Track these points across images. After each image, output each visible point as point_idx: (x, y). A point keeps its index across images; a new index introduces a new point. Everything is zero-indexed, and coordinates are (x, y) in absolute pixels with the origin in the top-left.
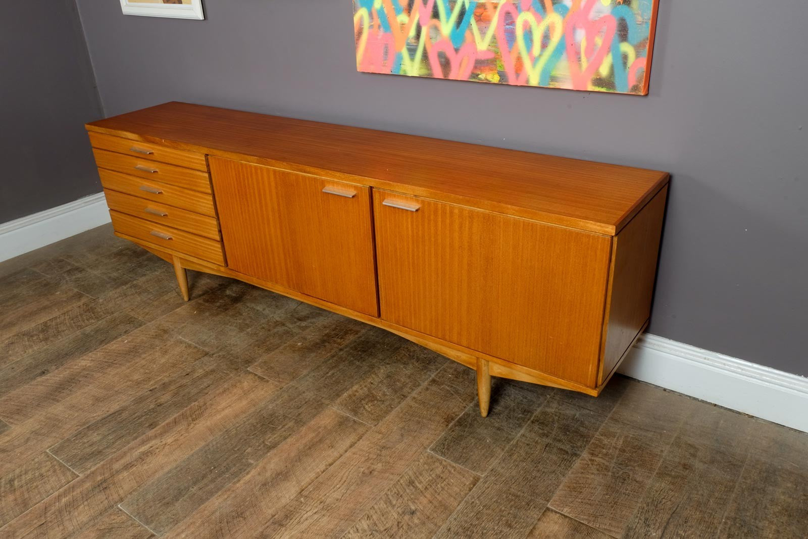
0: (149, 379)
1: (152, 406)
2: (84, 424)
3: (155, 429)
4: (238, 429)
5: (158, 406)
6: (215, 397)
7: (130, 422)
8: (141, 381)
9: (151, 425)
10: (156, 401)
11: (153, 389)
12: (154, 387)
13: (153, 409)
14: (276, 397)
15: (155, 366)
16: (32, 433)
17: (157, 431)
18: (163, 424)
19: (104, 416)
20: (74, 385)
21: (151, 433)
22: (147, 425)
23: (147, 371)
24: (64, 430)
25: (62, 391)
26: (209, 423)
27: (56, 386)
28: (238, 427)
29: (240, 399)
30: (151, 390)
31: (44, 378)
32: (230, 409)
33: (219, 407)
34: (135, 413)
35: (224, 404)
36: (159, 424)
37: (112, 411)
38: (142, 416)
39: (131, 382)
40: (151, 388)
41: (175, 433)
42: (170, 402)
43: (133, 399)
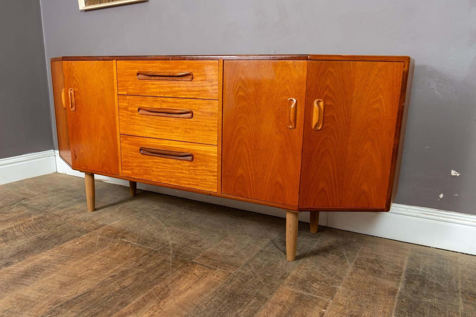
0: (108, 269)
1: (117, 288)
2: (56, 303)
3: (128, 307)
4: (207, 305)
5: (123, 288)
6: (173, 281)
7: (100, 301)
8: (101, 269)
9: (122, 303)
10: (119, 285)
11: (114, 276)
12: (114, 274)
13: (120, 290)
14: (229, 281)
15: (109, 259)
16: (5, 311)
17: (130, 308)
18: (134, 302)
19: (74, 296)
20: (39, 273)
21: (125, 309)
22: (118, 303)
23: (103, 263)
24: (37, 309)
25: (29, 278)
26: (177, 301)
27: (22, 274)
28: (206, 304)
29: (196, 282)
30: (111, 277)
31: (9, 268)
32: (192, 290)
33: (181, 289)
34: (103, 294)
35: (184, 286)
36: (130, 303)
37: (80, 293)
38: (111, 296)
39: (91, 271)
40: (112, 275)
41: (148, 310)
42: (133, 285)
43: (97, 283)
